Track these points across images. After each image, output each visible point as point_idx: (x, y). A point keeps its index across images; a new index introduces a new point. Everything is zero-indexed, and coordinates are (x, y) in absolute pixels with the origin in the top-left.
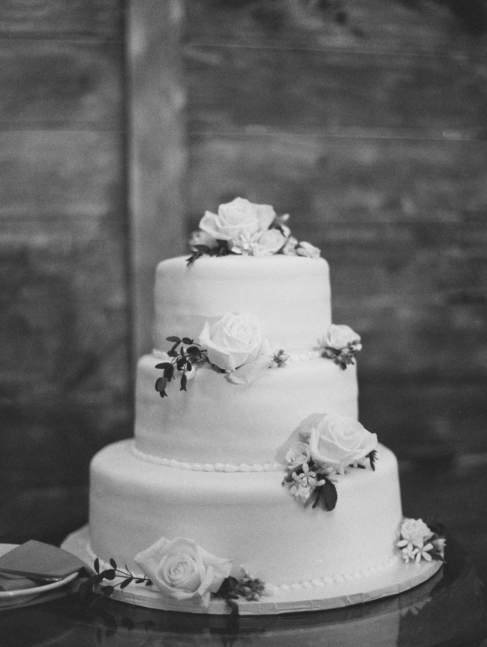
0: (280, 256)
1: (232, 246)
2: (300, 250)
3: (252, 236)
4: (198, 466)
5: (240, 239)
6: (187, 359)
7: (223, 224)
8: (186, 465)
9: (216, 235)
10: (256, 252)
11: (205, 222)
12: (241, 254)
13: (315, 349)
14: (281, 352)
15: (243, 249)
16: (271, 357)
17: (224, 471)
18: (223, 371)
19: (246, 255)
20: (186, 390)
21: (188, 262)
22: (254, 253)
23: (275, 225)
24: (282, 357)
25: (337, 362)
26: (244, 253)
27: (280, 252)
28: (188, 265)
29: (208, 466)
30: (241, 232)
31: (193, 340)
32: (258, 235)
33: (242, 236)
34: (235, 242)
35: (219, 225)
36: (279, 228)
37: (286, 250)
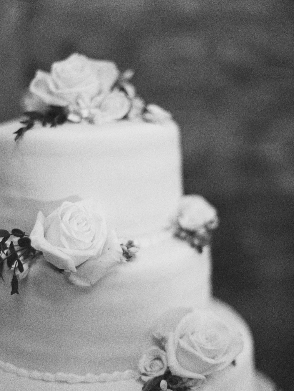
0: (125, 123)
1: (68, 112)
2: (148, 116)
3: (92, 99)
4: (36, 373)
5: (78, 104)
6: (19, 254)
7: (57, 87)
8: (23, 371)
9: (49, 100)
10: (98, 119)
11: (37, 84)
12: (79, 122)
13: (167, 229)
14: (130, 244)
15: (81, 117)
16: (119, 252)
17: (66, 382)
18: (61, 271)
19: (85, 124)
20: (18, 293)
21: (16, 135)
22: (96, 122)
23: (118, 86)
24: (132, 250)
25: (193, 245)
26: (83, 120)
27: (126, 117)
28: (16, 139)
29: (48, 375)
30: (79, 96)
31: (25, 233)
32: (99, 99)
33: (80, 101)
34: (72, 108)
35: (52, 88)
36: (122, 89)
37: (132, 115)
